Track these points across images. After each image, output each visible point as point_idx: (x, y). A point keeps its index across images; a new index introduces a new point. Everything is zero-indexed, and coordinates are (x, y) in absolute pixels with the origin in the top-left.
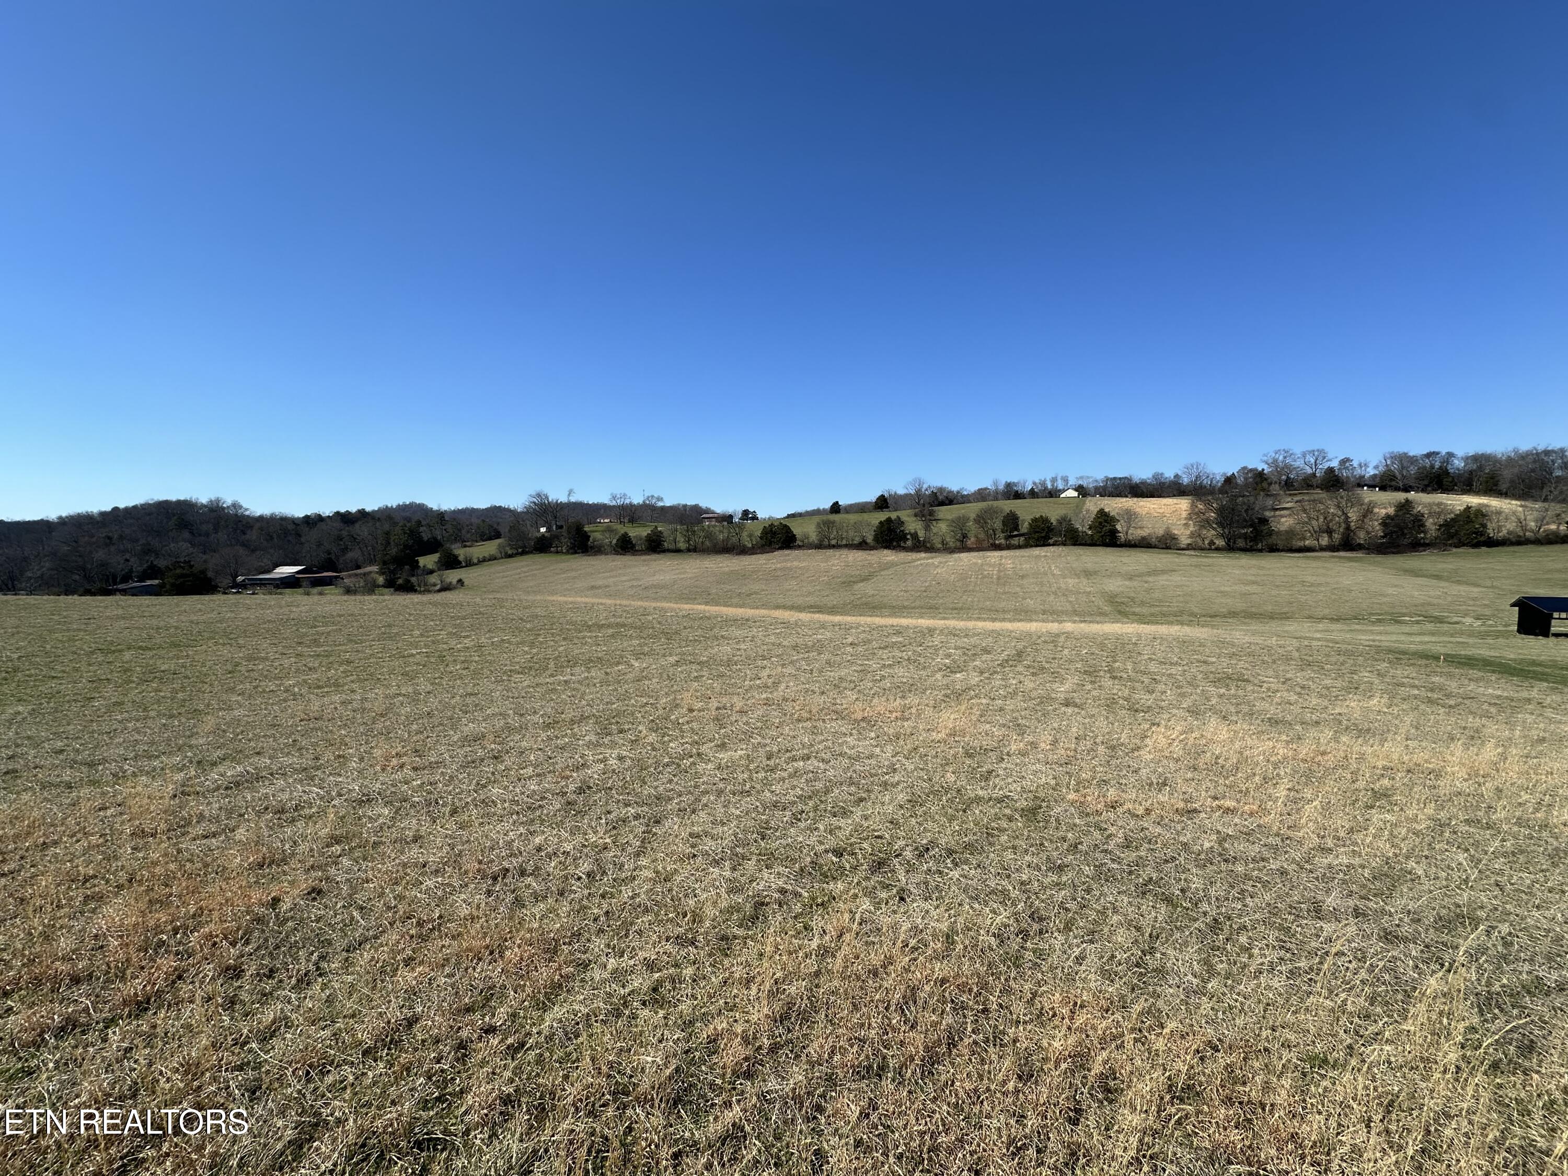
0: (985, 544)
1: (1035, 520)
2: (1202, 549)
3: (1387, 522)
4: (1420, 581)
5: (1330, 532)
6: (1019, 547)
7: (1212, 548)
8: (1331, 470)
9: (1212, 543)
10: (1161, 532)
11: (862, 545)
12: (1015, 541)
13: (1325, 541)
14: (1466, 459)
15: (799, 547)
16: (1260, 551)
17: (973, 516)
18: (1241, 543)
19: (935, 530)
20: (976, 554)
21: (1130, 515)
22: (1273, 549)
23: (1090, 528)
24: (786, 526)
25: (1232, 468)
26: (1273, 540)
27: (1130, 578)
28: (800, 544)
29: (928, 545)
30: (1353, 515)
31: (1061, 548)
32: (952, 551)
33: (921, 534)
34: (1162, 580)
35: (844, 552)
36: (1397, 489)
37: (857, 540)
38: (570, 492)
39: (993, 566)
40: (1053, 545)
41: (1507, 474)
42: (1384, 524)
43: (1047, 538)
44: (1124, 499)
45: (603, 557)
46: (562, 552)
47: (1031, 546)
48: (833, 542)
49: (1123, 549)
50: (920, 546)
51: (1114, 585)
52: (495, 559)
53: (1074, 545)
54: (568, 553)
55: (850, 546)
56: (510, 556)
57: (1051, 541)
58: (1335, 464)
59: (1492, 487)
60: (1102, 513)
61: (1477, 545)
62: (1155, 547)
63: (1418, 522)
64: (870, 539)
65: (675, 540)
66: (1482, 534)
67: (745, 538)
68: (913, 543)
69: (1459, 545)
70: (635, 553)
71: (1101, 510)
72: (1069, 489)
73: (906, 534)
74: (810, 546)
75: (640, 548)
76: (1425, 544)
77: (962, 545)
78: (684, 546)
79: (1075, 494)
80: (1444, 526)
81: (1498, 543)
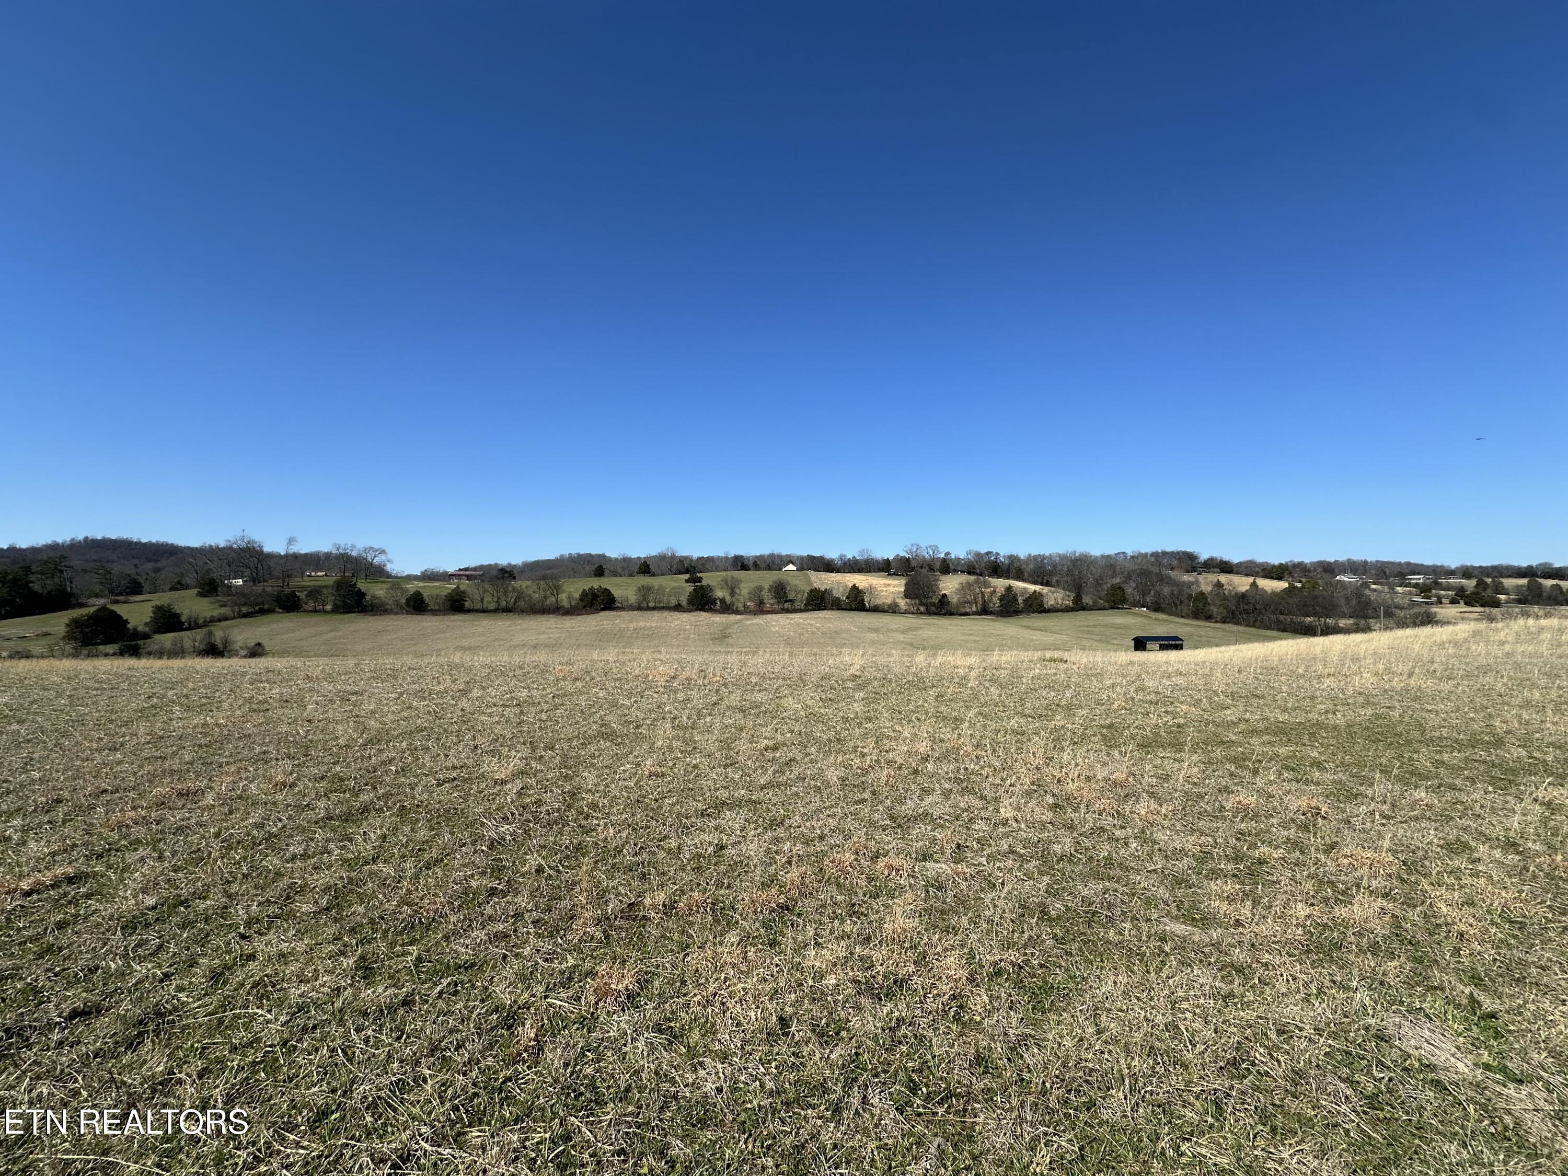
0: (777, 608)
1: (811, 591)
3: (1002, 597)
5: (976, 603)
6: (801, 611)
7: (919, 613)
8: (944, 560)
9: (918, 609)
10: (889, 601)
11: (678, 608)
13: (974, 609)
15: (619, 609)
16: (944, 615)
17: (767, 586)
18: (933, 609)
19: (737, 596)
21: (872, 589)
22: (952, 614)
23: (847, 598)
24: (606, 589)
26: (950, 608)
27: (903, 632)
28: (619, 605)
29: (733, 608)
30: (987, 593)
31: (834, 612)
33: (728, 599)
35: (666, 614)
37: (674, 602)
38: (291, 541)
41: (1027, 568)
42: (1001, 600)
43: (820, 604)
45: (393, 616)
46: (325, 612)
47: (811, 610)
48: (651, 605)
49: (867, 613)
50: (727, 608)
52: (226, 619)
53: (838, 609)
54: (336, 610)
55: (667, 608)
56: (246, 616)
57: (822, 607)
58: (942, 556)
59: (1020, 576)
60: (854, 587)
61: (1040, 612)
62: (886, 612)
63: (1015, 599)
64: (684, 603)
65: (482, 600)
66: (1041, 605)
67: (564, 599)
68: (721, 607)
69: (1034, 612)
70: (434, 612)
71: (854, 585)
72: (787, 564)
73: (716, 599)
74: (632, 608)
75: (437, 608)
76: (1020, 612)
77: (760, 609)
78: (492, 606)
79: (795, 568)
80: (1025, 601)
81: (1047, 611)
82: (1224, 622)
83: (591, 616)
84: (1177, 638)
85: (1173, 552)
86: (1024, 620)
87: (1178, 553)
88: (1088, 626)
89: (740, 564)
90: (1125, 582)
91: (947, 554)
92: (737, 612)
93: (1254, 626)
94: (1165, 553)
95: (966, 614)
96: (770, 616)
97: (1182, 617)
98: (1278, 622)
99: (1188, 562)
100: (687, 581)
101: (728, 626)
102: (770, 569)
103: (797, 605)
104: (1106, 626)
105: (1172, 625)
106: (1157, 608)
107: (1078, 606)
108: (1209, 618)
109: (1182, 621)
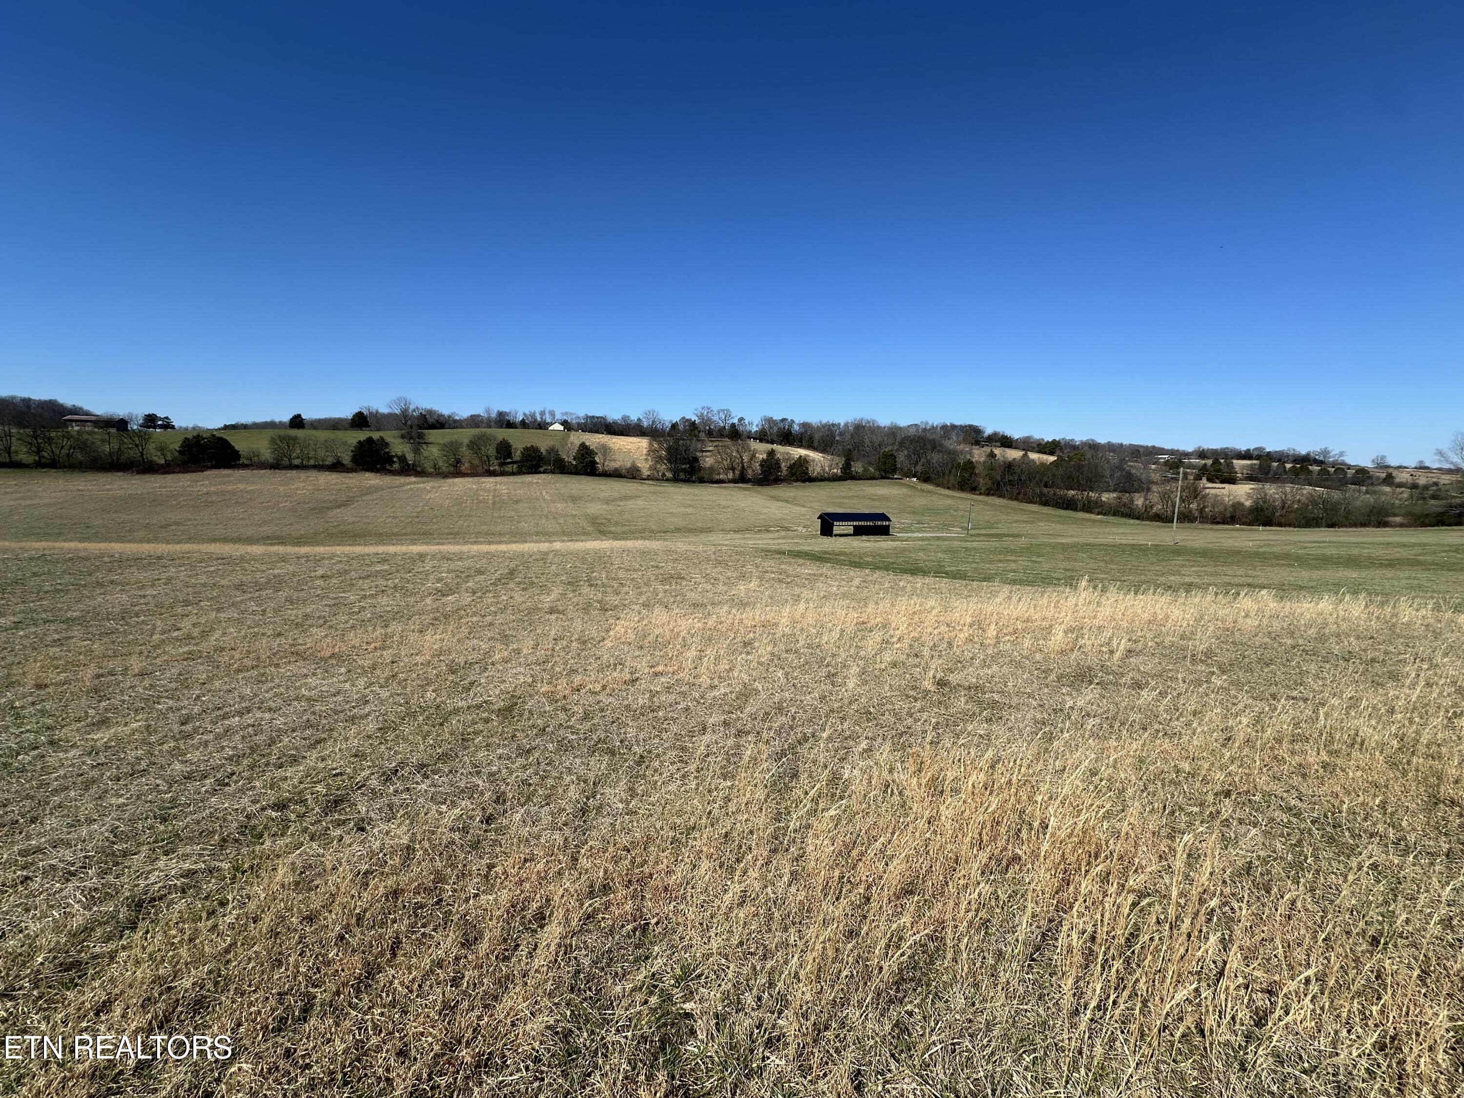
0: (480, 470)
1: (526, 449)
2: (657, 480)
3: (763, 464)
4: (780, 504)
5: (733, 469)
6: (513, 474)
7: (664, 479)
8: (733, 425)
9: (663, 475)
10: (629, 465)
11: (337, 467)
12: (508, 468)
13: (730, 476)
14: (800, 425)
15: (245, 466)
16: (694, 482)
17: (466, 441)
18: (682, 476)
19: (425, 453)
20: (470, 479)
21: (605, 449)
22: (702, 481)
23: (574, 459)
24: (222, 440)
25: (676, 419)
26: (702, 474)
27: (607, 502)
28: (246, 462)
29: (419, 469)
30: (746, 459)
31: (550, 476)
32: (446, 476)
33: (410, 458)
34: (630, 504)
35: (313, 474)
36: (768, 442)
37: (330, 461)
39: (489, 491)
40: (544, 473)
41: (817, 436)
42: (761, 465)
43: (538, 466)
44: (601, 436)
47: (524, 473)
48: (297, 462)
49: (601, 478)
50: (408, 469)
51: (594, 509)
53: (562, 473)
55: (320, 467)
57: (541, 469)
58: (735, 421)
59: (810, 445)
60: (583, 446)
61: (804, 481)
62: (625, 477)
63: (778, 464)
64: (347, 459)
66: (807, 473)
67: (152, 451)
68: (400, 466)
69: (796, 481)
71: (583, 444)
73: (391, 457)
74: (264, 466)
76: (779, 480)
77: (456, 470)
78: (30, 459)
79: (561, 428)
80: (791, 467)
81: (811, 480)
82: (988, 494)
84: (883, 517)
85: (961, 426)
86: (782, 491)
87: (966, 426)
88: (844, 497)
90: (897, 450)
91: (740, 420)
93: (1017, 499)
94: (953, 427)
95: (722, 482)
97: (948, 488)
98: (1042, 495)
99: (973, 435)
104: (864, 497)
105: (934, 497)
106: (925, 478)
107: (847, 475)
108: (973, 489)
109: (947, 492)
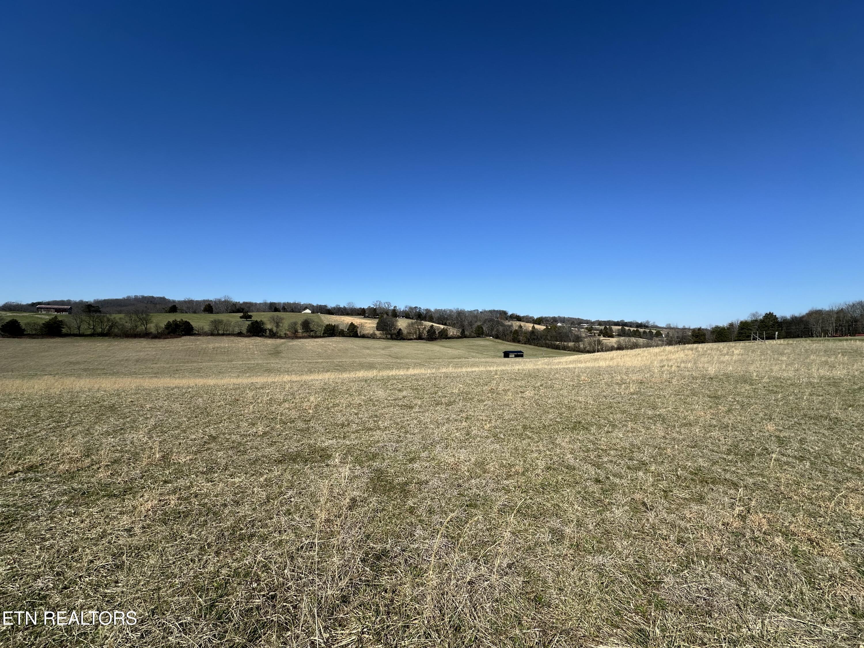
1: (327, 325)
2: (384, 339)
3: (428, 331)
6: (321, 337)
8: (394, 310)
9: (387, 337)
10: (371, 332)
11: (240, 334)
13: (415, 337)
14: (425, 310)
15: (196, 335)
16: (400, 340)
17: (300, 322)
18: (394, 337)
19: (281, 328)
22: (404, 339)
23: (348, 330)
24: (186, 322)
26: (403, 336)
28: (196, 332)
29: (279, 335)
30: (421, 329)
31: (341, 338)
32: (290, 338)
33: (275, 329)
35: (232, 338)
36: (410, 318)
37: (237, 330)
40: (335, 336)
42: (428, 332)
43: (333, 333)
47: (327, 337)
48: (220, 332)
49: (360, 339)
50: (273, 335)
53: (343, 336)
55: (232, 335)
58: (392, 308)
59: (431, 320)
60: (352, 324)
61: (446, 339)
62: (370, 338)
63: (435, 332)
64: (244, 331)
65: (79, 328)
66: (447, 335)
67: (152, 328)
68: (270, 334)
69: (444, 338)
70: (31, 336)
71: (352, 323)
72: (305, 309)
73: (266, 330)
74: (206, 334)
75: (34, 332)
76: (437, 338)
77: (295, 336)
78: (89, 332)
79: (310, 312)
80: (439, 333)
81: (449, 338)
82: (525, 344)
83: (175, 340)
84: (521, 352)
86: (440, 343)
87: (500, 311)
89: (274, 307)
90: (483, 325)
91: (395, 307)
92: (280, 337)
93: (537, 346)
94: (494, 311)
95: (411, 339)
96: (302, 340)
98: (546, 344)
99: (504, 315)
100: (241, 317)
101: (277, 346)
102: (293, 312)
103: (318, 334)
105: (505, 345)
106: (497, 337)
107: (463, 336)
108: (519, 342)
109: (508, 343)
